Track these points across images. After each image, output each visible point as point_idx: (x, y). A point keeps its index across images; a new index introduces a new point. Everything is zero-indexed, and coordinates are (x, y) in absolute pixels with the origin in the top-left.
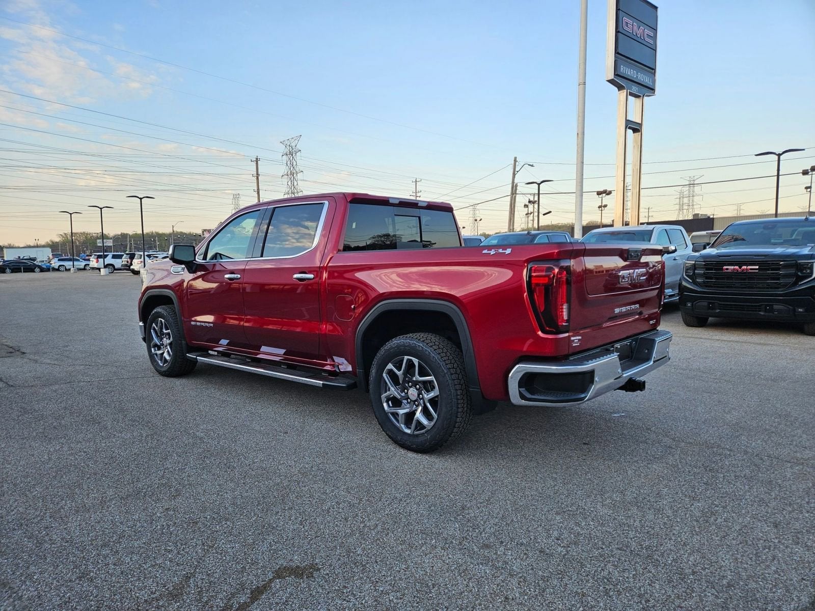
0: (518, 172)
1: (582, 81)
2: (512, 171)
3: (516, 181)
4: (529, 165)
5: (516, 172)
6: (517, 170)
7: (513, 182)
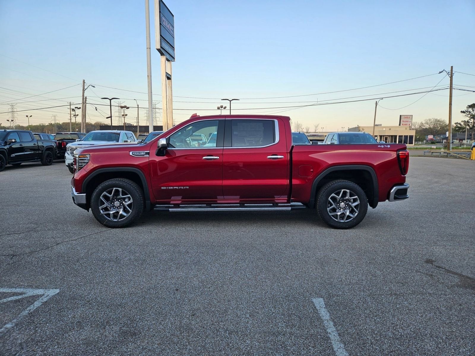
0: (86, 89)
1: (148, 47)
2: (82, 88)
3: (85, 95)
4: (92, 86)
5: (85, 90)
6: (85, 88)
7: (83, 96)
